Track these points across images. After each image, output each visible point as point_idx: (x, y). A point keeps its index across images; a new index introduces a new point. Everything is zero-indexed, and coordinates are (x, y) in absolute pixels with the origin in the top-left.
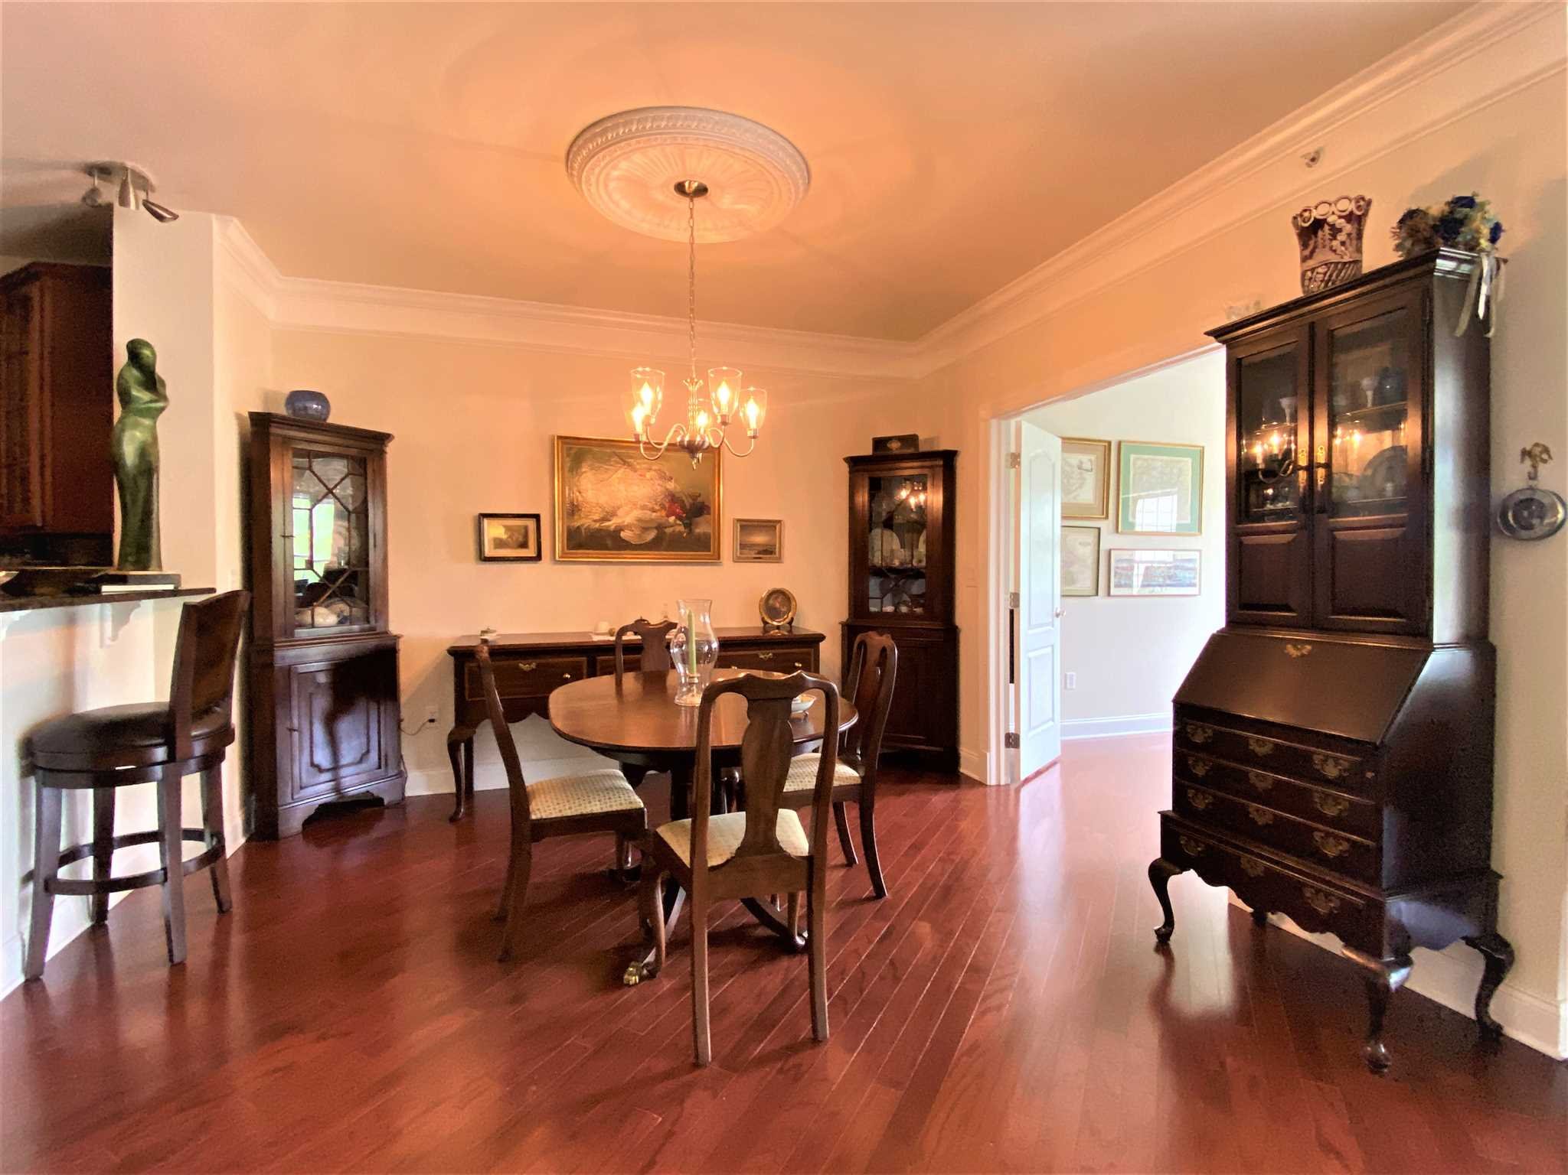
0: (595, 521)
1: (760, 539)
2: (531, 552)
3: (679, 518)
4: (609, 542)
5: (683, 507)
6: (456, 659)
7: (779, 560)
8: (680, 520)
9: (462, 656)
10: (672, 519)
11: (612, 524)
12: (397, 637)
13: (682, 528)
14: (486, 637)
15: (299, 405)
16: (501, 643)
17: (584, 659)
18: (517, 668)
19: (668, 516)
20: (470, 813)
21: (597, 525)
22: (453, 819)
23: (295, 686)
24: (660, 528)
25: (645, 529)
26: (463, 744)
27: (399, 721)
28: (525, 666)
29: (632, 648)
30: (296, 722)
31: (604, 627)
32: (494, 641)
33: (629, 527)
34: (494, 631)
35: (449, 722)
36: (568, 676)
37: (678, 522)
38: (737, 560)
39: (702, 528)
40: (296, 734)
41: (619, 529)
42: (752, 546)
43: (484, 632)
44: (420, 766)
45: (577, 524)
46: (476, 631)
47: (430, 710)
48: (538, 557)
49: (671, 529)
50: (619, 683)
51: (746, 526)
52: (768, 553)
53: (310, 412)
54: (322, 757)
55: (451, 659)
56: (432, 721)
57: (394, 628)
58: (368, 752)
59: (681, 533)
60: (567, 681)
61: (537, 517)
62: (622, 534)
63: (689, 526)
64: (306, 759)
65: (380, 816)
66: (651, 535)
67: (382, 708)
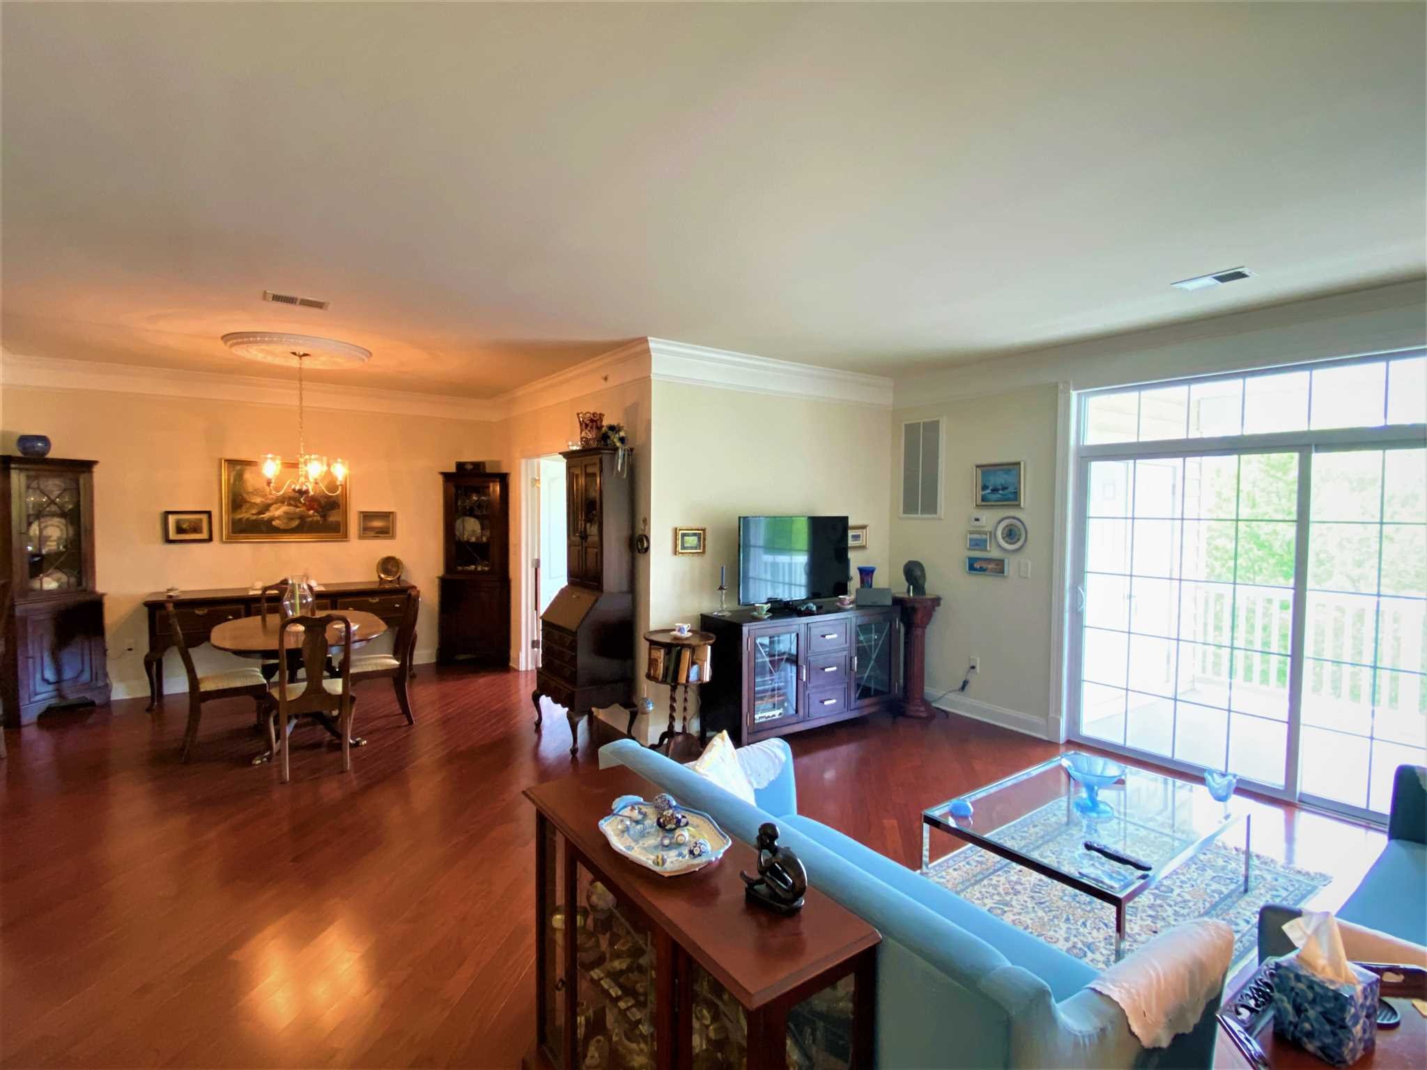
0: (254, 514)
1: (378, 524)
2: (205, 535)
3: (316, 511)
4: (264, 528)
5: (320, 504)
6: (149, 608)
7: (393, 537)
8: (318, 513)
9: (155, 608)
10: (311, 512)
11: (266, 516)
12: (102, 595)
13: (319, 518)
14: (171, 594)
15: (28, 445)
16: (183, 597)
17: (242, 607)
18: (194, 613)
19: (309, 510)
20: (161, 706)
21: (254, 517)
22: (149, 710)
23: (30, 629)
24: (302, 518)
25: (291, 519)
26: (155, 663)
27: (105, 651)
28: (199, 612)
29: (272, 599)
30: (31, 653)
31: (259, 585)
32: (177, 596)
33: (278, 518)
34: (176, 590)
35: (145, 649)
36: (231, 617)
37: (316, 514)
38: (361, 537)
39: (334, 517)
40: (30, 661)
41: (272, 519)
42: (372, 529)
43: (169, 590)
44: (122, 680)
45: (239, 516)
46: (162, 589)
47: (129, 642)
48: (210, 539)
49: (310, 519)
50: (264, 620)
51: (367, 516)
52: (386, 532)
53: (36, 449)
54: (50, 675)
55: (146, 609)
56: (130, 650)
57: (100, 588)
58: (82, 671)
59: (318, 521)
60: (230, 620)
61: (209, 513)
62: (274, 523)
63: (324, 517)
64: (38, 676)
65: (91, 712)
66: (296, 523)
67: (93, 644)
